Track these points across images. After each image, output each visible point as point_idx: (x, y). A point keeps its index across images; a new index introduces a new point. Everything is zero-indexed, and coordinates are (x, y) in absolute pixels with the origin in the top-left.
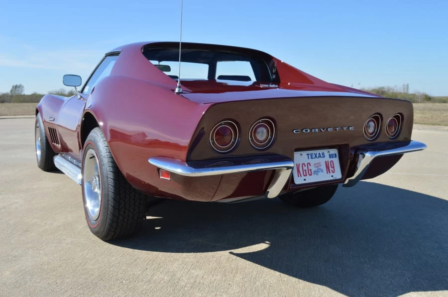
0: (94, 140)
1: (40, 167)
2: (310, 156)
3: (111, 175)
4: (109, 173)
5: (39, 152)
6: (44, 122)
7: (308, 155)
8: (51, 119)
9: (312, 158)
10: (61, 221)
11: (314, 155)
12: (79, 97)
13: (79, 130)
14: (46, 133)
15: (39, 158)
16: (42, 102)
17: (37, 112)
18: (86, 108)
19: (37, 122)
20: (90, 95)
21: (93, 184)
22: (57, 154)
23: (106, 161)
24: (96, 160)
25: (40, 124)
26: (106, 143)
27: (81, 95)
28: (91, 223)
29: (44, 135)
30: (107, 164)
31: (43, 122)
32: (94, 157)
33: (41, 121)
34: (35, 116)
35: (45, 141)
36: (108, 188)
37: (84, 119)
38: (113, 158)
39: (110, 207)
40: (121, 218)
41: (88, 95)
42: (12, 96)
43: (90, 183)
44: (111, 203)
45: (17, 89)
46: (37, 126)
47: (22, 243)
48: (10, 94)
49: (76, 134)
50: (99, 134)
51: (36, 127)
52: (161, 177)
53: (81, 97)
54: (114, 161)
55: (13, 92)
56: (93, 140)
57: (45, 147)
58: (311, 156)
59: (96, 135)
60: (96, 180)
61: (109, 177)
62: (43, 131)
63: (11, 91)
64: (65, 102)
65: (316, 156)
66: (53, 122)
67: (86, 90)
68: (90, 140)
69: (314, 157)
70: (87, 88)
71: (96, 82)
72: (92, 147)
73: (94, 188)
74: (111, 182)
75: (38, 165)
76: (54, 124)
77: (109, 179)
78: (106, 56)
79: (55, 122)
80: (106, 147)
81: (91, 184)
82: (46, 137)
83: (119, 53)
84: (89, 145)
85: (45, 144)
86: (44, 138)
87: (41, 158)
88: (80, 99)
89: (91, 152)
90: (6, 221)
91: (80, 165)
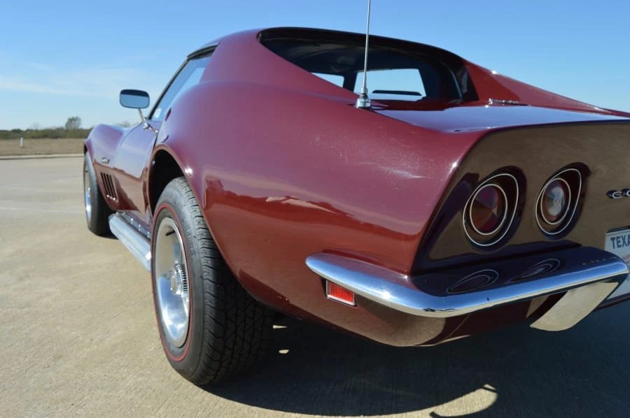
0: (175, 203)
1: (90, 229)
2: (615, 241)
3: (208, 274)
4: (205, 269)
5: (89, 208)
6: (95, 163)
7: (613, 239)
8: (105, 160)
9: (619, 246)
10: (118, 333)
11: (621, 239)
12: (146, 125)
13: (147, 179)
14: (97, 181)
15: (89, 216)
16: (91, 136)
17: (86, 150)
18: (158, 143)
19: (85, 164)
20: (164, 122)
21: (172, 280)
22: (115, 212)
23: (199, 245)
24: (177, 237)
25: (89, 167)
26: (198, 210)
27: (149, 122)
28: (169, 350)
29: (95, 184)
30: (201, 250)
31: (93, 165)
32: (174, 232)
33: (90, 163)
34: (83, 155)
35: (96, 193)
36: (204, 298)
37: (154, 162)
38: (212, 239)
39: (208, 335)
40: (228, 352)
41: (161, 122)
42: (67, 131)
43: (167, 276)
44: (210, 325)
45: (73, 122)
46: (87, 169)
47: (47, 386)
48: (65, 128)
49: (141, 185)
50: (183, 191)
51: (85, 172)
52: (329, 296)
53: (149, 126)
54: (215, 246)
55: (69, 126)
56: (171, 201)
57: (96, 202)
58: (618, 242)
59: (178, 194)
60: (178, 273)
61: (205, 277)
62: (94, 178)
63: (67, 125)
64: (125, 134)
65: (624, 242)
66: (107, 165)
67: (157, 115)
68: (165, 202)
69: (621, 243)
70: (158, 111)
71: (173, 101)
72: (169, 214)
73: (175, 289)
74: (209, 286)
75: (89, 226)
76: (108, 167)
77: (206, 282)
78: (188, 60)
79: (111, 165)
80: (198, 218)
81: (169, 279)
82: (98, 186)
83: (213, 51)
84: (164, 211)
85: (96, 197)
86: (96, 188)
87: (92, 217)
88: (147, 128)
89: (167, 223)
90: (27, 334)
91: (149, 235)
